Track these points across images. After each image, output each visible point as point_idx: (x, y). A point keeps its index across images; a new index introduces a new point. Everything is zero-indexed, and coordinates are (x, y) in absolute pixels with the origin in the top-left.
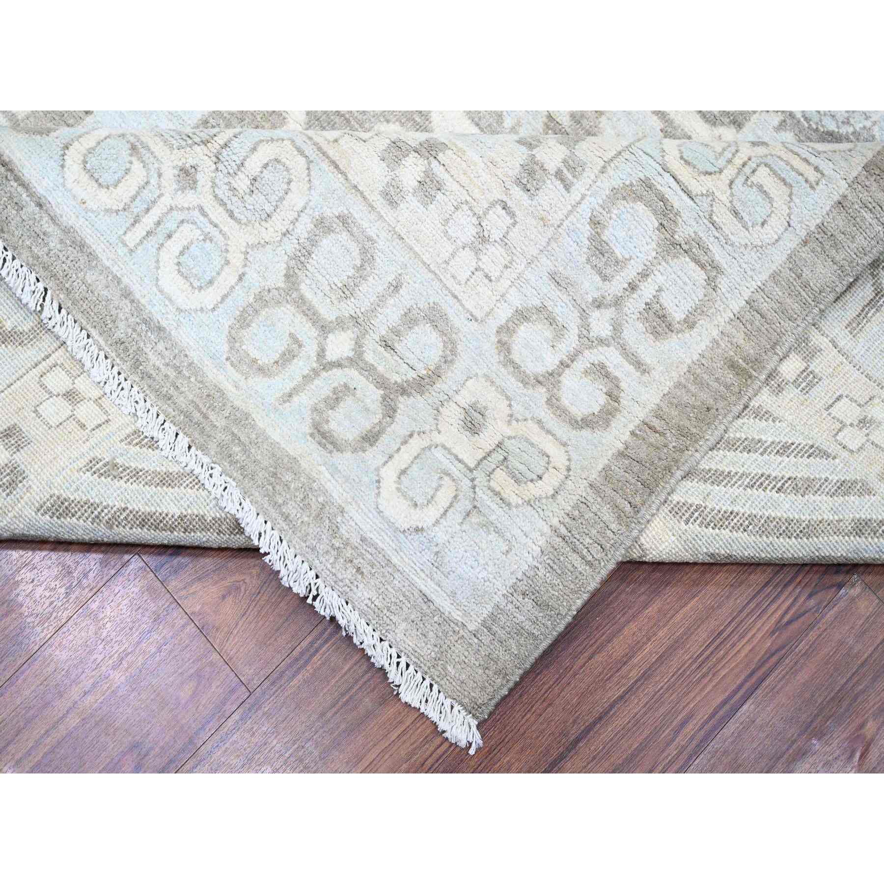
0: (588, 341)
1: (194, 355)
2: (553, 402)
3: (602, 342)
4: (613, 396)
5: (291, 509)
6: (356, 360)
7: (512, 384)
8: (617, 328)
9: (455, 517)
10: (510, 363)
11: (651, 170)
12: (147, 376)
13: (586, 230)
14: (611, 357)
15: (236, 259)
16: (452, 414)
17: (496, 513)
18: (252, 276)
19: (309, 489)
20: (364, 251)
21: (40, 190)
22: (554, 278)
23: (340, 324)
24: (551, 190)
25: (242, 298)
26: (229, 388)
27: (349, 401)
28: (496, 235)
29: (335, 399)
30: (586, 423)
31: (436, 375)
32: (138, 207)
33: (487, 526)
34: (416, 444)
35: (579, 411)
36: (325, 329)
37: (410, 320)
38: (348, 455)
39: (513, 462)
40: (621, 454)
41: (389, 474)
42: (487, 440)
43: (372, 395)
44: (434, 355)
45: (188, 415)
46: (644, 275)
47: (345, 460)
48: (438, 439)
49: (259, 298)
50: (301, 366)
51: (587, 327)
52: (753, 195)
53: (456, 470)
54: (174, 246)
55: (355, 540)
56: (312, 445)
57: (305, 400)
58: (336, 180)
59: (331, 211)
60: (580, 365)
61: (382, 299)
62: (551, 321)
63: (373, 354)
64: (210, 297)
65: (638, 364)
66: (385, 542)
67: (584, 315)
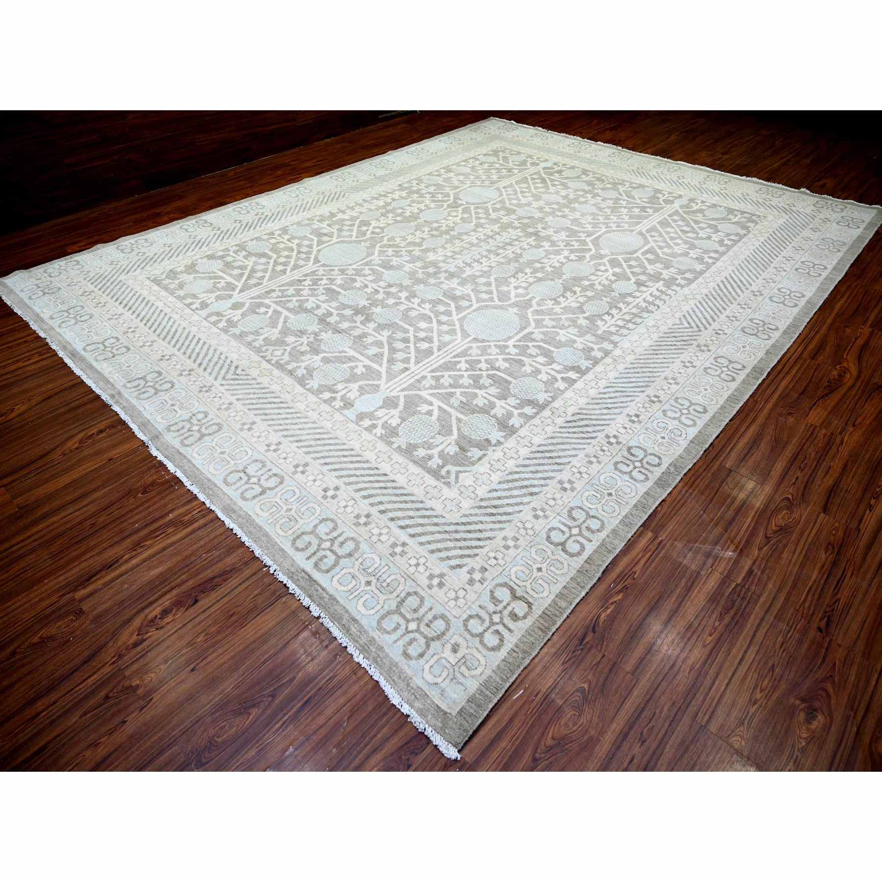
0: (492, 623)
1: (365, 627)
2: (482, 642)
3: (497, 624)
4: (501, 640)
5: (395, 678)
6: (418, 630)
7: (468, 637)
8: (502, 619)
9: (447, 681)
10: (467, 630)
11: (507, 580)
12: (350, 635)
13: (489, 593)
14: (500, 628)
15: (381, 602)
16: (449, 646)
17: (462, 680)
18: (386, 607)
19: (401, 672)
20: (421, 601)
21: (324, 585)
22: (480, 606)
23: (413, 620)
24: (478, 584)
25: (382, 612)
26: (376, 637)
27: (415, 643)
28: (462, 596)
29: (410, 643)
30: (493, 649)
31: (443, 634)
32: (353, 590)
33: (459, 683)
34: (435, 658)
35: (490, 645)
36: (408, 621)
37: (435, 618)
38: (414, 661)
39: (468, 663)
40: (504, 660)
41: (427, 667)
42: (459, 655)
43: (422, 641)
44: (443, 628)
45: (363, 647)
46: (508, 604)
47: (413, 663)
48: (443, 655)
49: (388, 612)
50: (400, 632)
51: (491, 619)
52: (538, 586)
53: (448, 665)
54: (362, 600)
55: (415, 687)
56: (402, 658)
57: (401, 643)
58: (414, 584)
59: (411, 590)
60: (490, 630)
61: (426, 612)
62: (480, 618)
63: (423, 628)
64: (373, 612)
65: (509, 630)
66: (425, 688)
67: (490, 615)
